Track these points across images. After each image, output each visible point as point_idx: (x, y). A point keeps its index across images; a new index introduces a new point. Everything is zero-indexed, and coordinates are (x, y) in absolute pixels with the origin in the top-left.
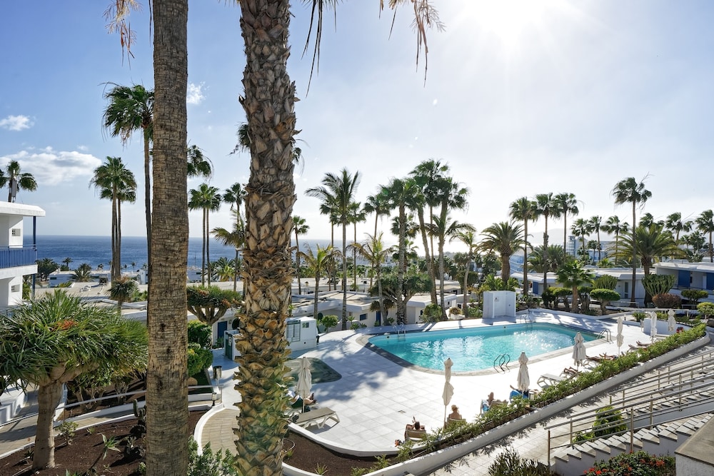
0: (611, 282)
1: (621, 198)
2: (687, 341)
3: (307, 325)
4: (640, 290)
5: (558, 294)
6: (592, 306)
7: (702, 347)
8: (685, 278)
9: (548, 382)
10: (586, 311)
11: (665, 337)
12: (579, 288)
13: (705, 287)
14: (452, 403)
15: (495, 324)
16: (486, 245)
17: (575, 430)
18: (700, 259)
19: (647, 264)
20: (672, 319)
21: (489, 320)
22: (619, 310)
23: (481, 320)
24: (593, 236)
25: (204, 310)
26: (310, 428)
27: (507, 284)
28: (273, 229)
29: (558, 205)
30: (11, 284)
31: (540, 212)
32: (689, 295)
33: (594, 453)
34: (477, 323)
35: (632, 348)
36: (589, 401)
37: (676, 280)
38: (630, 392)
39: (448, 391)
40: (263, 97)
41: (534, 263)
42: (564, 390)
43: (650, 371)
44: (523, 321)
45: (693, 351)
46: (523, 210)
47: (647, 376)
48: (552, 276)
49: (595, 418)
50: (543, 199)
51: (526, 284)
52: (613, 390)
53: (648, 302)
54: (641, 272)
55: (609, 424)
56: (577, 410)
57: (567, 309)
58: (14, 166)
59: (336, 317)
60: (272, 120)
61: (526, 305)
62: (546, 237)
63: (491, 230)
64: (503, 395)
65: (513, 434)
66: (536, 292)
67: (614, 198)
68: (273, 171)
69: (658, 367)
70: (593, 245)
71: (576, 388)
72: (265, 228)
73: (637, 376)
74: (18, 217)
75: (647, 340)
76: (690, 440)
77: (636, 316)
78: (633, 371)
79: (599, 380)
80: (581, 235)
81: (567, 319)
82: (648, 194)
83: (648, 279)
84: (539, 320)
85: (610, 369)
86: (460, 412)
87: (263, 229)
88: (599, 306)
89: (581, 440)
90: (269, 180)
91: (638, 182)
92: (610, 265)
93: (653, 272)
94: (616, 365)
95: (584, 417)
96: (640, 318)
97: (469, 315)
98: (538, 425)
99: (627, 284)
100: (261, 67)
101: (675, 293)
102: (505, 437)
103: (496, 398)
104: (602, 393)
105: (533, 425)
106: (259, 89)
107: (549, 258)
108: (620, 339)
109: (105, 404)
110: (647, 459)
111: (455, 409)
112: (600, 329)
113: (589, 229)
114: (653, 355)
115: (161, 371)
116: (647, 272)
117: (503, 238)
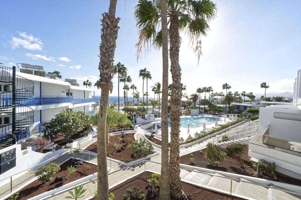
0: (220, 108)
1: (224, 88)
2: (240, 121)
3: (152, 116)
4: (228, 110)
5: (208, 110)
6: (216, 113)
7: (244, 123)
8: (238, 107)
9: (209, 130)
10: (215, 114)
11: (235, 121)
12: (213, 109)
13: (243, 109)
14: (189, 133)
15: (194, 117)
16: (191, 99)
17: (219, 140)
18: (242, 103)
19: (229, 104)
20: (236, 116)
21: (192, 116)
22: (222, 114)
23: (190, 116)
24: (216, 97)
25: (129, 112)
26: (158, 138)
27: (195, 108)
28: (178, 95)
29: (208, 90)
30: (89, 106)
31: (204, 91)
32: (239, 111)
33: (224, 144)
34: (190, 117)
35: (227, 123)
36: (220, 134)
37: (236, 108)
38: (230, 132)
39: (189, 131)
40: (176, 70)
41: (202, 103)
42: (214, 131)
43: (232, 128)
44: (200, 116)
45: (242, 124)
46: (199, 91)
47: (232, 129)
48: (206, 106)
49: (222, 137)
50: (205, 88)
51: (199, 108)
52: (225, 132)
53: (229, 112)
54: (228, 106)
55: (225, 139)
56: (217, 136)
57: (210, 114)
58: (88, 81)
59: (157, 115)
60: (178, 74)
61: (200, 113)
62: (205, 97)
63: (192, 95)
64: (199, 132)
65: (204, 140)
66: (202, 110)
67: (222, 88)
68: (178, 84)
69: (234, 127)
70: (215, 99)
71: (216, 131)
72: (177, 95)
73: (230, 129)
74: (91, 92)
75: (230, 121)
76: (251, 140)
77: (227, 116)
78: (229, 128)
79: (221, 130)
80: (213, 97)
81: (211, 116)
82: (230, 87)
83: (229, 107)
84: (204, 116)
85: (223, 127)
86: (191, 135)
87: (176, 95)
88: (218, 113)
89: (220, 142)
90: (177, 86)
91: (228, 84)
92: (220, 104)
93: (230, 105)
94: (225, 126)
95: (220, 137)
96: (228, 116)
97: (187, 115)
98: (209, 139)
99: (224, 108)
100: (175, 64)
101: (236, 110)
102: (202, 141)
103: (198, 133)
104: (222, 132)
105: (208, 139)
106: (175, 68)
107: (205, 102)
108: (225, 120)
109: (113, 131)
110: (240, 144)
111: (190, 135)
112: (219, 118)
113: (215, 95)
114: (233, 124)
115: (165, 121)
116: (229, 106)
117: (195, 97)
